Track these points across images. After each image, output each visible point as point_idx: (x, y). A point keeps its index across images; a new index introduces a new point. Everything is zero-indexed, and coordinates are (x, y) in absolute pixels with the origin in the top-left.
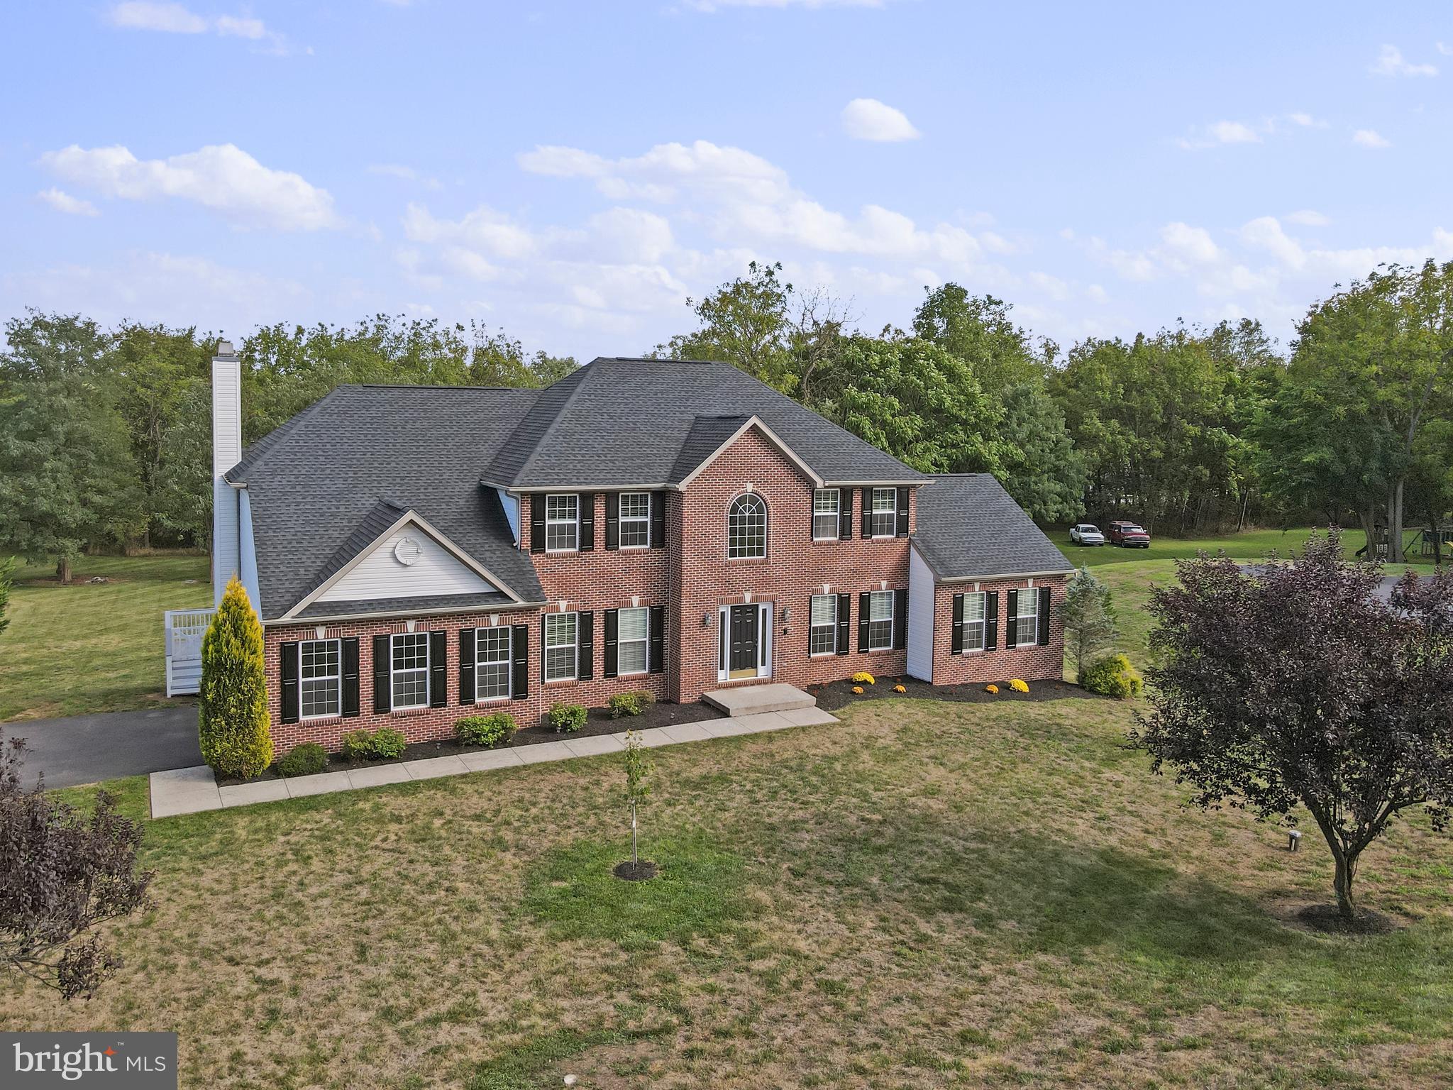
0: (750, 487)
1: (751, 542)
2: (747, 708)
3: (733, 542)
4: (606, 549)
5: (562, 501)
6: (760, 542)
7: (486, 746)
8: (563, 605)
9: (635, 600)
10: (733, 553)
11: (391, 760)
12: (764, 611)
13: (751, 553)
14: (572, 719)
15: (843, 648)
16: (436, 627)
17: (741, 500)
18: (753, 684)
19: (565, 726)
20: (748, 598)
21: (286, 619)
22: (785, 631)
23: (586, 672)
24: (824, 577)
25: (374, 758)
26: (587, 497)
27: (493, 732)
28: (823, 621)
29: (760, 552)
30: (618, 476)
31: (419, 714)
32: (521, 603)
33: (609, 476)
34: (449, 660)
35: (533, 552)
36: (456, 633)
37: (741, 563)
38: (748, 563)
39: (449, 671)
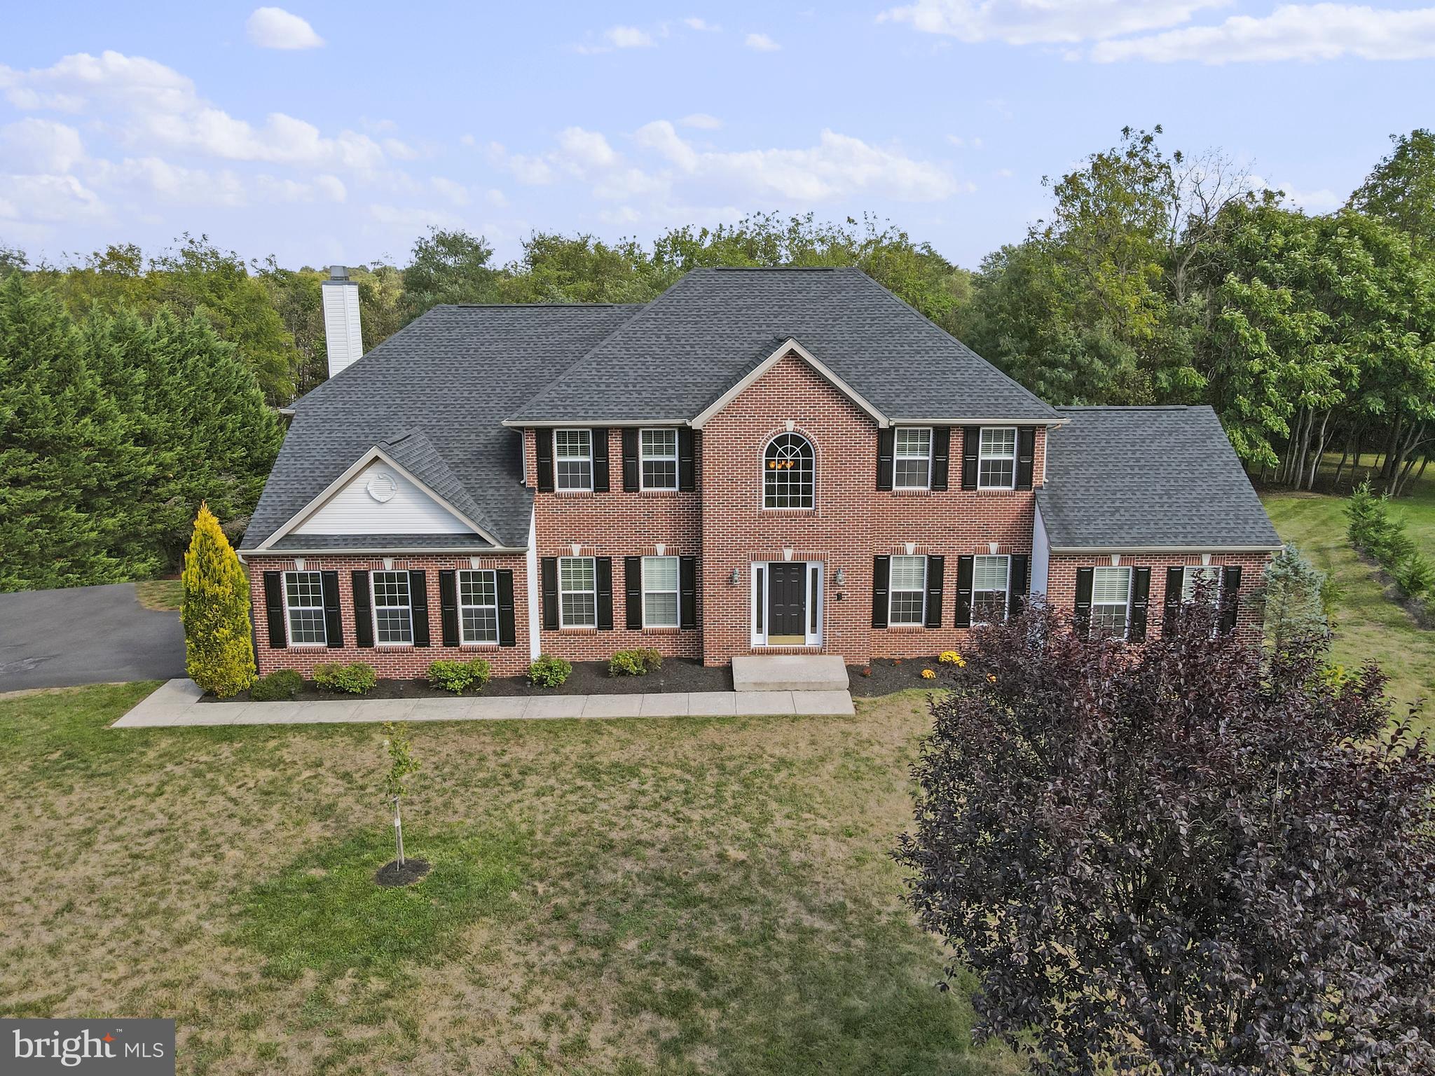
0: (790, 426)
1: (795, 489)
2: (755, 684)
3: (770, 490)
4: (625, 491)
5: (571, 437)
6: (808, 490)
7: (453, 693)
8: (576, 549)
9: (661, 548)
10: (770, 503)
11: (354, 696)
12: (815, 571)
13: (794, 503)
14: (547, 674)
15: (934, 620)
16: (417, 566)
17: (781, 440)
18: (796, 652)
19: (541, 681)
20: (788, 555)
21: (261, 549)
22: (839, 597)
23: (606, 622)
24: (907, 536)
25: (338, 692)
26: (601, 434)
27: (460, 679)
28: (909, 585)
29: (807, 503)
30: (636, 410)
31: (403, 651)
32: (499, 548)
33: (626, 409)
34: (430, 601)
35: (540, 491)
36: (436, 574)
37: (780, 515)
38: (788, 515)
39: (431, 612)
